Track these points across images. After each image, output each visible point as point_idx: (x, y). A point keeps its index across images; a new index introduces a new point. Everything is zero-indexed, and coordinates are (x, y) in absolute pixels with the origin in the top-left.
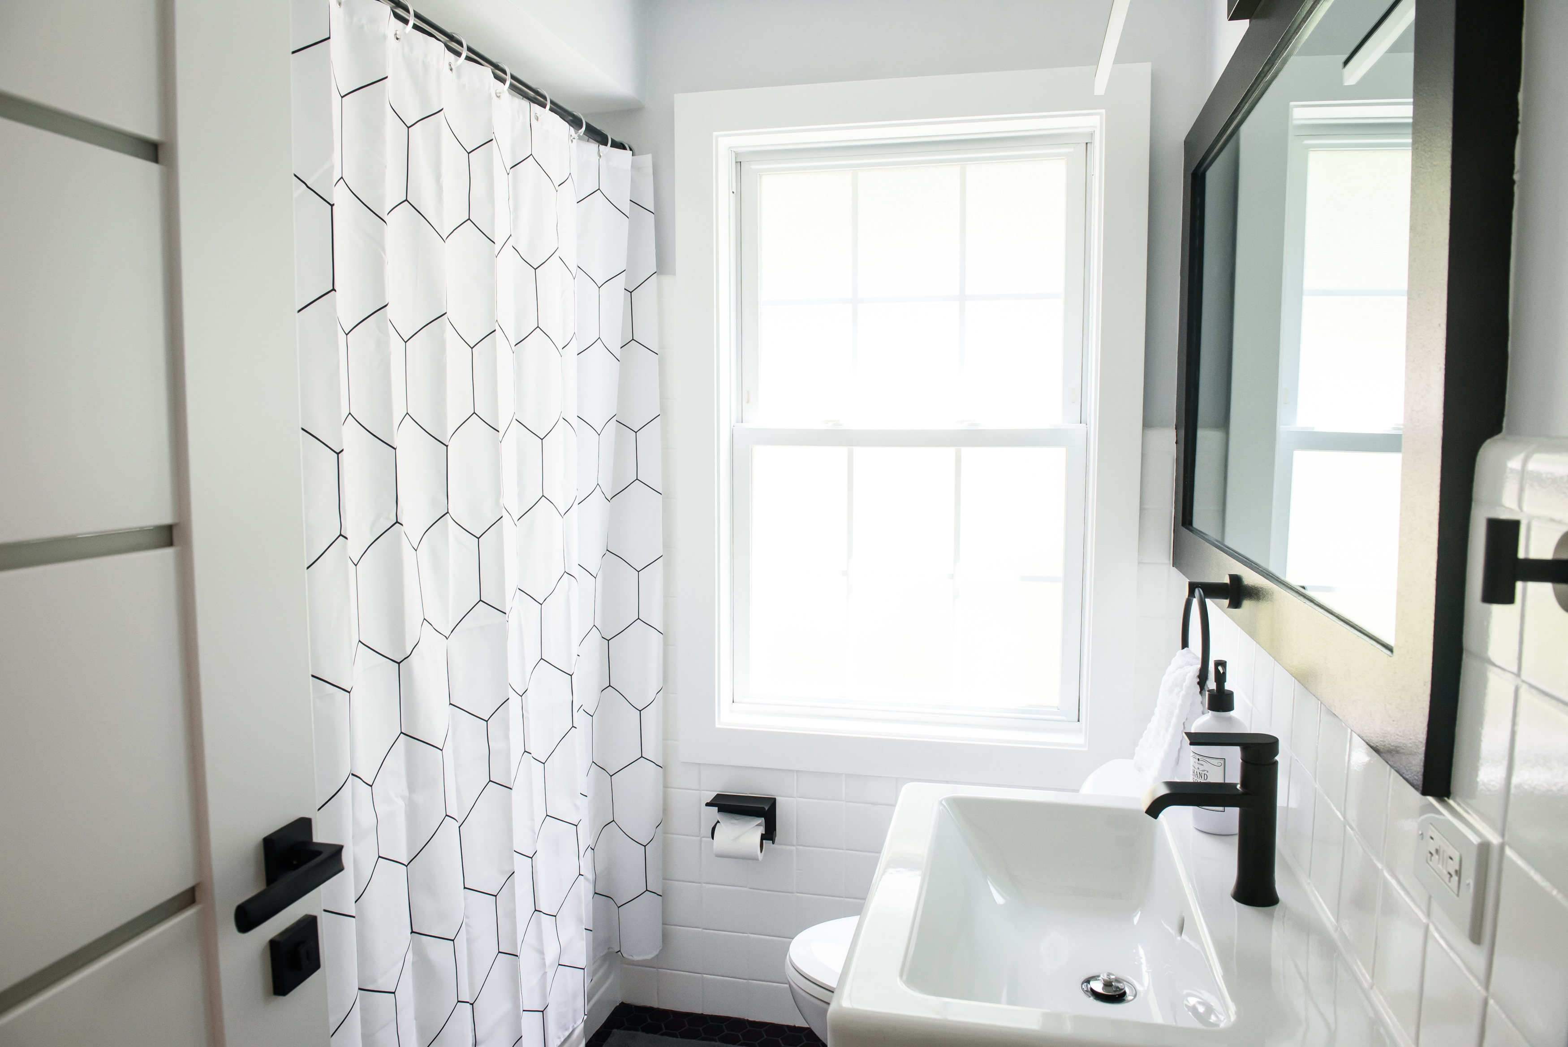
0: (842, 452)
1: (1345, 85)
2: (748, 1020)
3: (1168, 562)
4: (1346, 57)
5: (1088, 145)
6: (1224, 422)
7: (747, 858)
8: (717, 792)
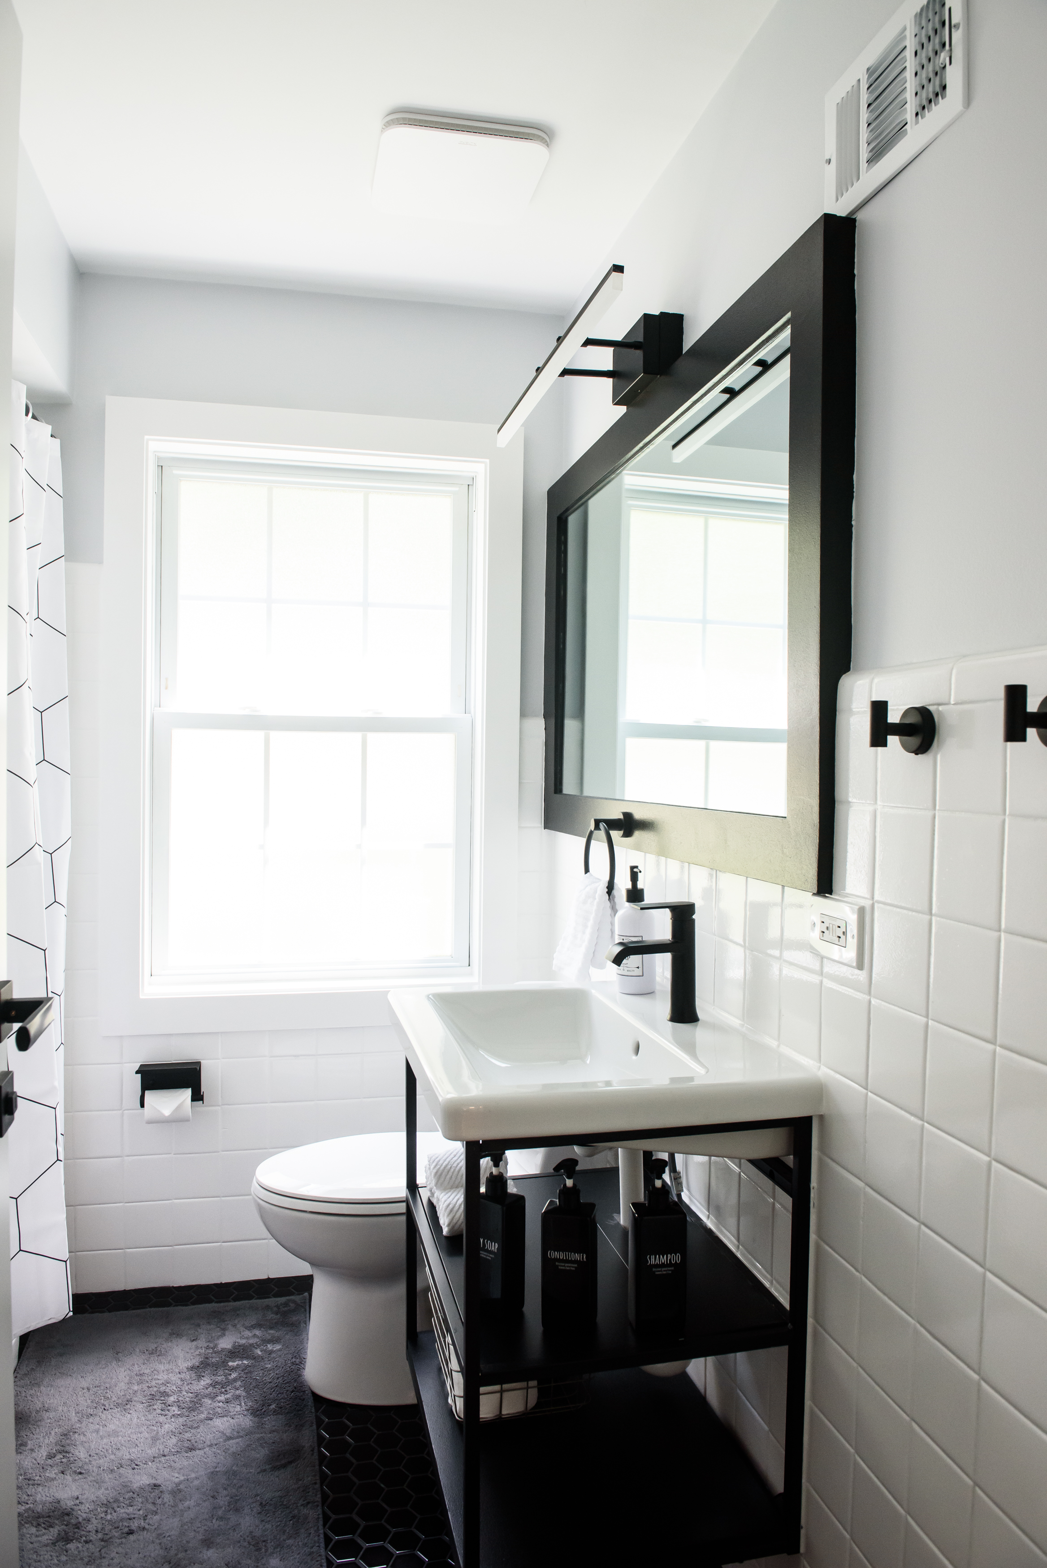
0: (259, 735)
1: (675, 461)
2: (173, 1287)
3: (540, 826)
4: (674, 443)
5: (470, 486)
6: (580, 714)
7: (176, 1120)
8: (140, 1062)
